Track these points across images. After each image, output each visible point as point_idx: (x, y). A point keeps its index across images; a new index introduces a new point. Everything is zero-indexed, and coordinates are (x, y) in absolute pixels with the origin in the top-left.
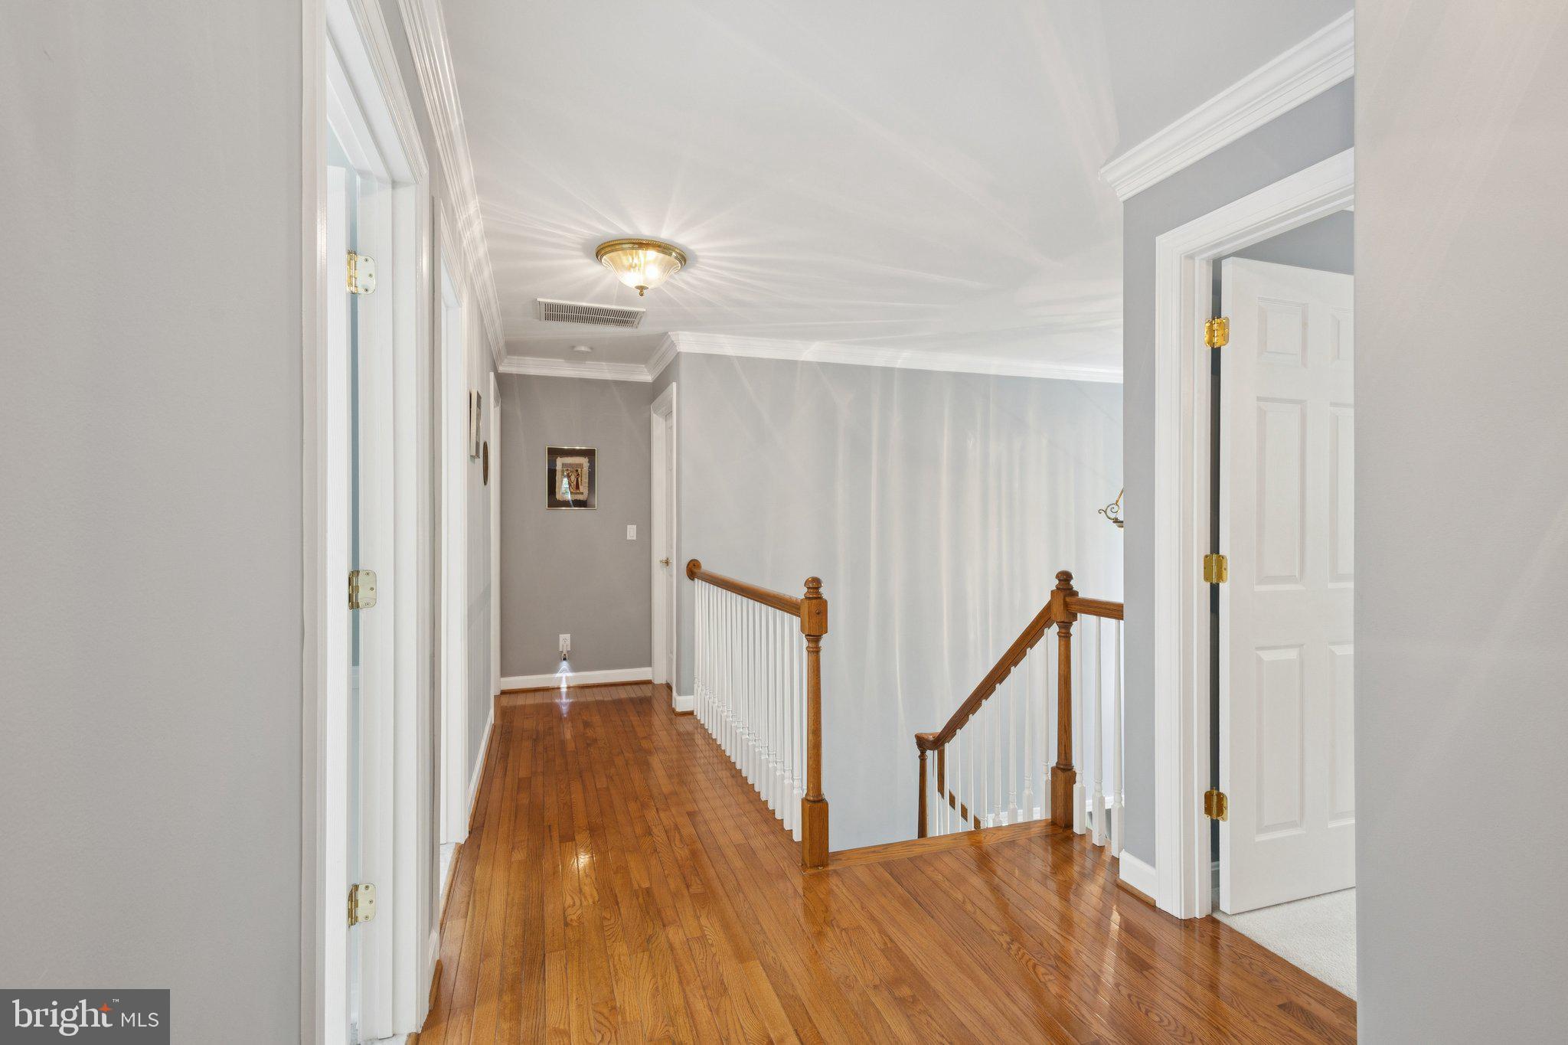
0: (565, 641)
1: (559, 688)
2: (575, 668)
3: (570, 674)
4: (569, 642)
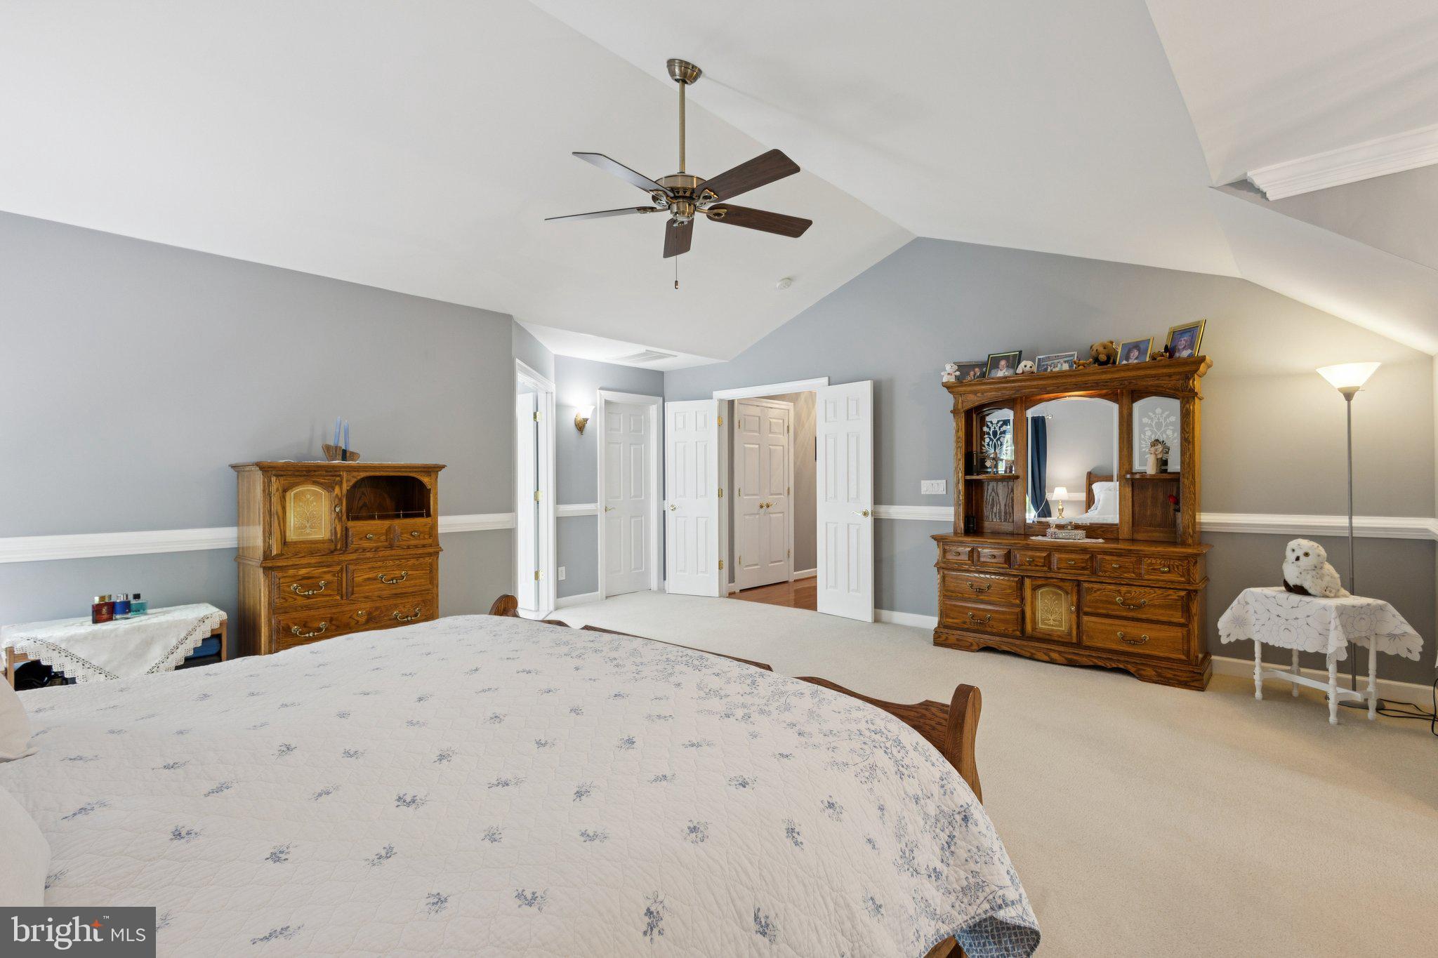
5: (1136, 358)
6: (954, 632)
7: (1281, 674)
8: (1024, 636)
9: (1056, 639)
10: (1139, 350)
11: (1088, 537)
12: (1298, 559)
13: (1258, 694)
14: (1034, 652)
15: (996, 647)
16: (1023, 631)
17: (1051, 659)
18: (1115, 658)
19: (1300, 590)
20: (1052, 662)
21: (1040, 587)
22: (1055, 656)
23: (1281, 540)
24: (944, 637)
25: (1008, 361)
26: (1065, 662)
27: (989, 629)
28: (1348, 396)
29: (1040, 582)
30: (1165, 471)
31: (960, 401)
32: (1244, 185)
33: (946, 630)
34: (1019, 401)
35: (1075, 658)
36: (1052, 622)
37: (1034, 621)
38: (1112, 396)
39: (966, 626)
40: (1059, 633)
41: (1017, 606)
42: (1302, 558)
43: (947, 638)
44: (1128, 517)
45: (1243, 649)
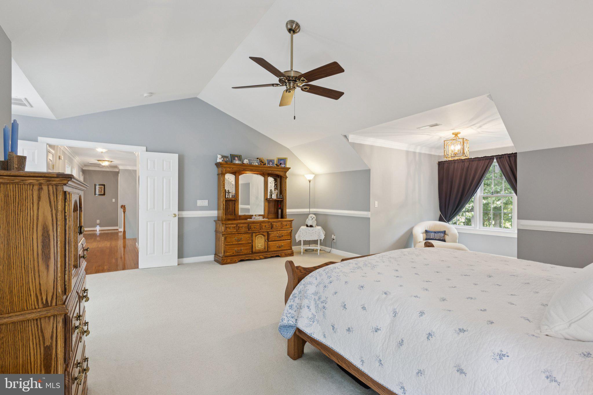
0: (98, 221)
1: (97, 231)
2: (100, 226)
3: (99, 228)
4: (99, 221)
5: (272, 165)
6: (229, 258)
7: (307, 247)
8: (253, 253)
9: (261, 251)
10: (272, 162)
11: (263, 218)
12: (312, 219)
13: (302, 253)
14: (255, 257)
15: (244, 259)
16: (252, 251)
17: (260, 258)
18: (276, 253)
19: (311, 226)
20: (261, 259)
21: (257, 235)
22: (261, 257)
23: (307, 215)
24: (225, 261)
25: (238, 158)
26: (264, 258)
27: (241, 254)
28: (310, 182)
29: (257, 234)
30: (271, 198)
31: (224, 170)
32: (345, 136)
33: (226, 258)
34: (237, 172)
35: (266, 256)
36: (260, 246)
37: (255, 248)
38: (263, 174)
39: (234, 254)
40: (262, 249)
41: (250, 243)
42: (313, 219)
43: (227, 261)
44: (267, 212)
45: (299, 243)
